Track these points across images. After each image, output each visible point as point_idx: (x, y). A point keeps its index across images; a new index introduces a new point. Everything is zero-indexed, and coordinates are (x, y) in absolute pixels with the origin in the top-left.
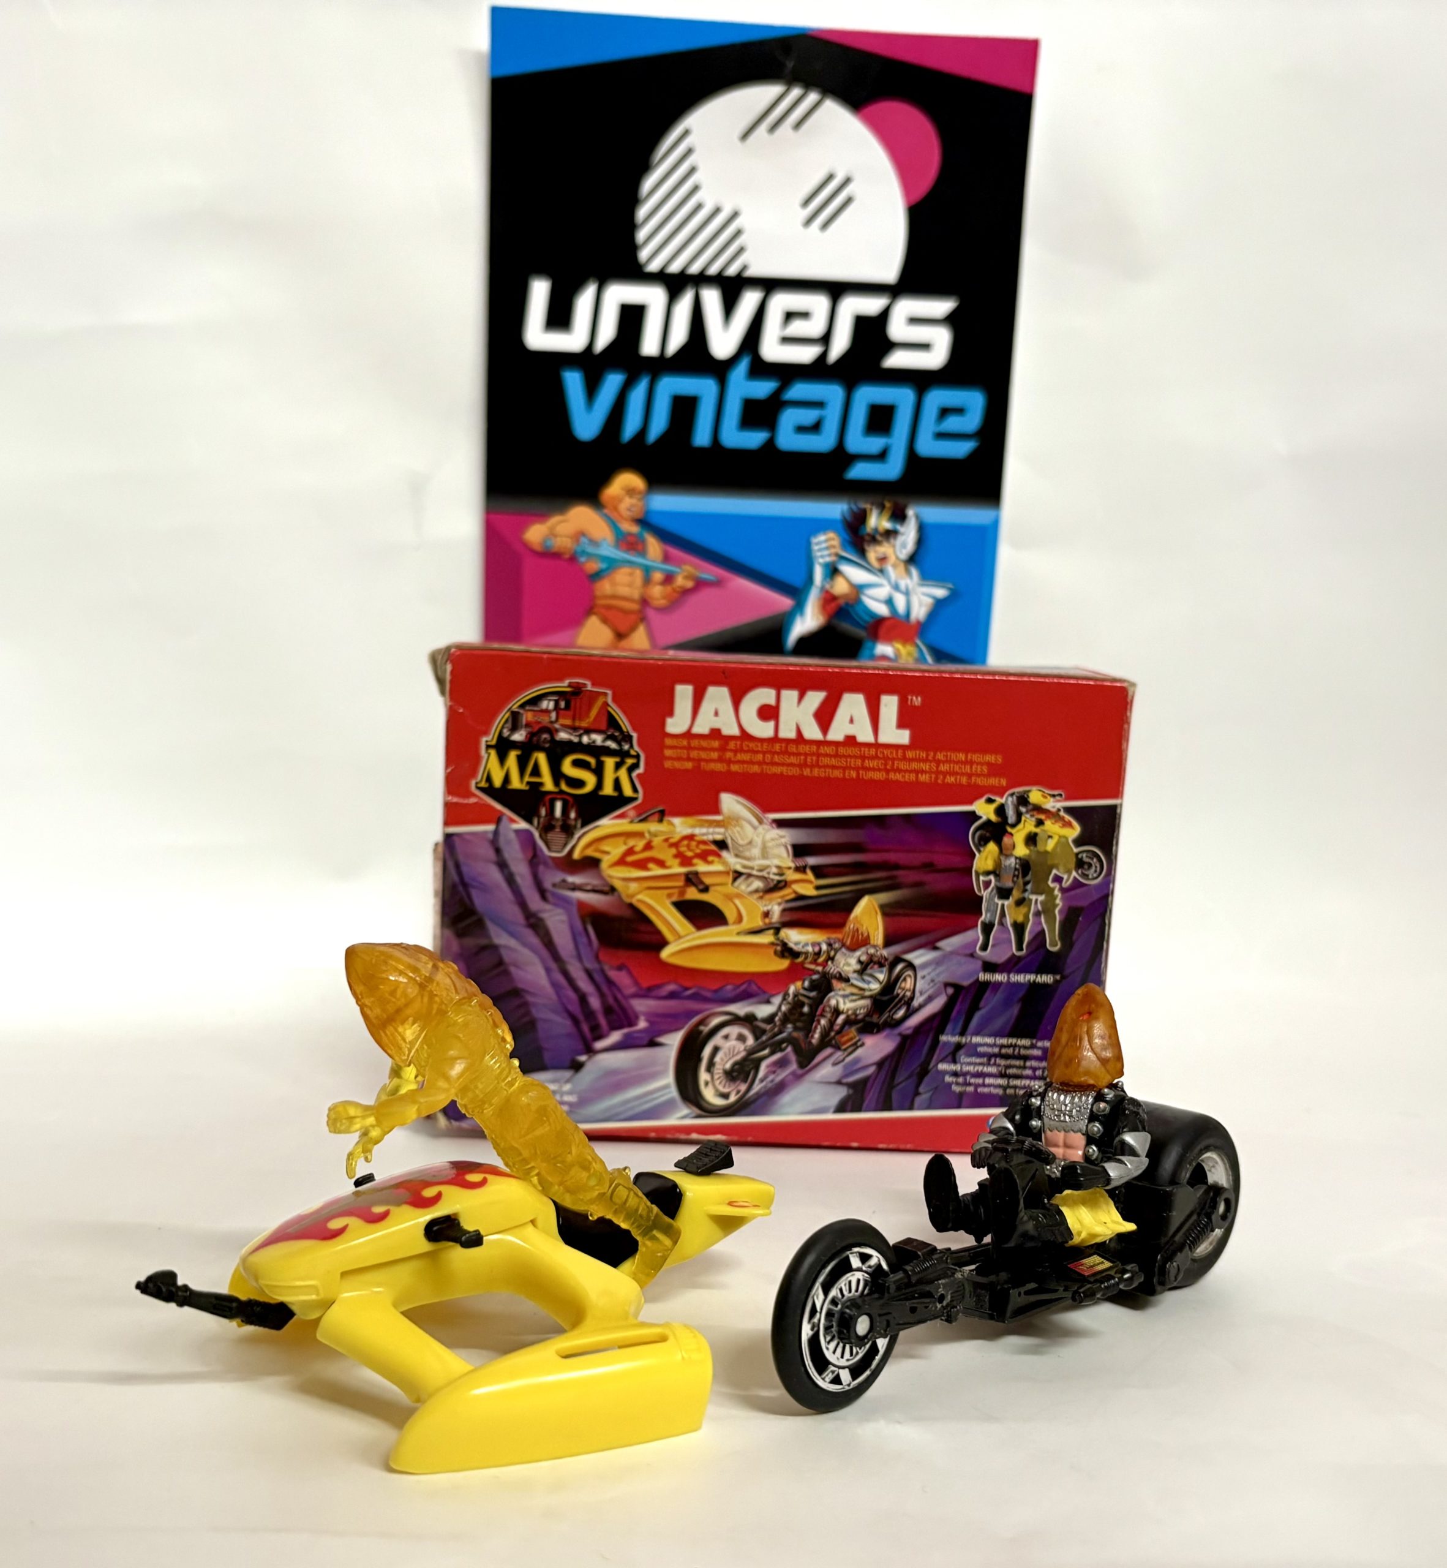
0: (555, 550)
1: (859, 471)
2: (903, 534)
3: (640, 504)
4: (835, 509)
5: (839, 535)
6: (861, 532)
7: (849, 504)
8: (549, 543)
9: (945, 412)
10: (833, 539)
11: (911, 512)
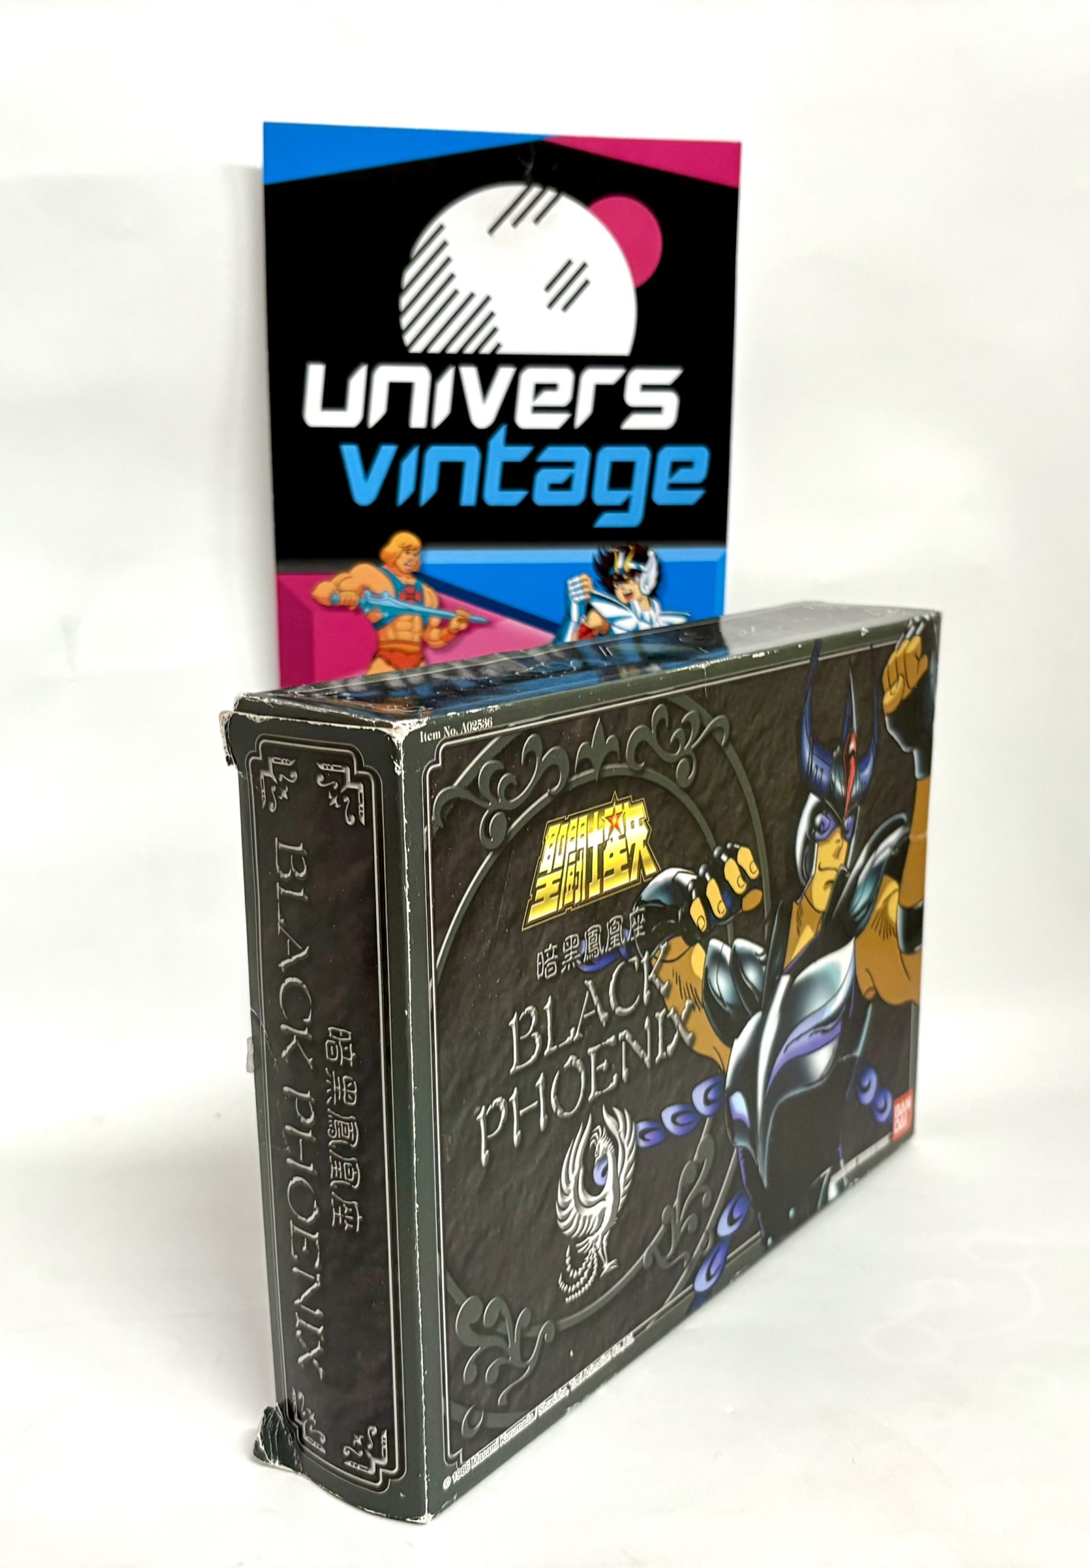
0: (342, 603)
1: (606, 521)
2: (645, 572)
3: (416, 558)
4: (587, 555)
5: (591, 576)
6: (611, 573)
7: (599, 549)
8: (335, 597)
9: (676, 466)
10: (587, 580)
11: (651, 553)
